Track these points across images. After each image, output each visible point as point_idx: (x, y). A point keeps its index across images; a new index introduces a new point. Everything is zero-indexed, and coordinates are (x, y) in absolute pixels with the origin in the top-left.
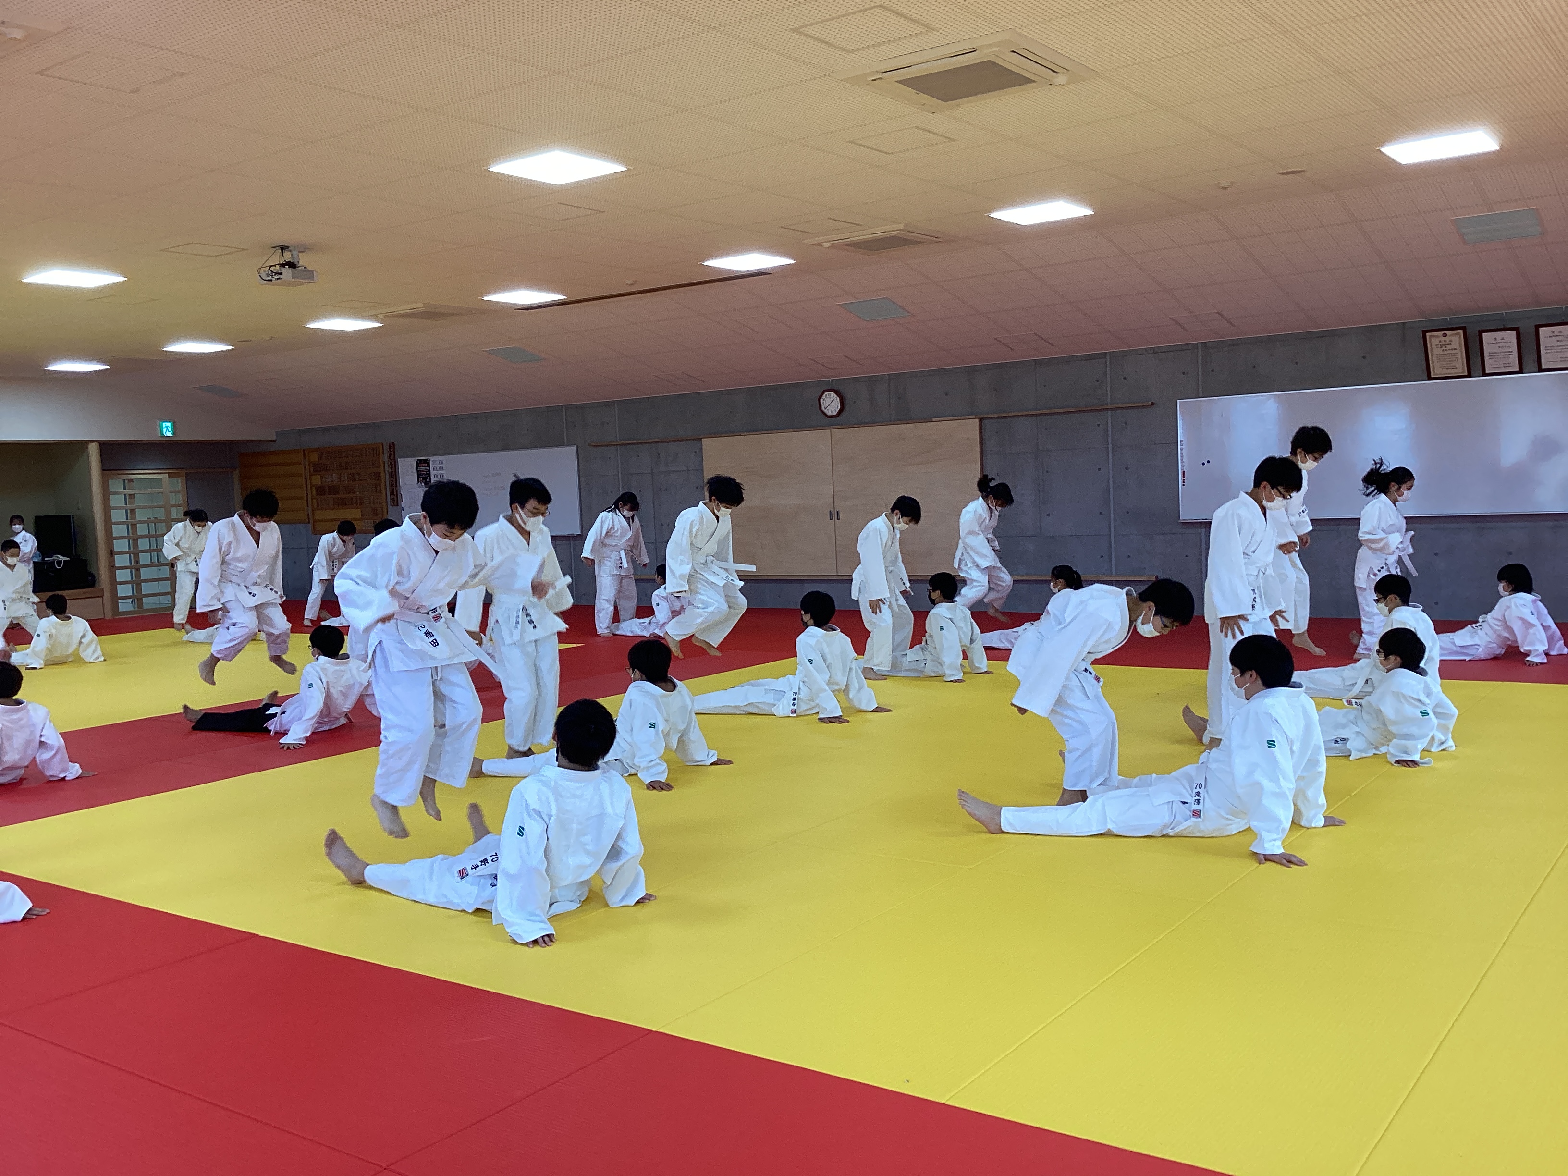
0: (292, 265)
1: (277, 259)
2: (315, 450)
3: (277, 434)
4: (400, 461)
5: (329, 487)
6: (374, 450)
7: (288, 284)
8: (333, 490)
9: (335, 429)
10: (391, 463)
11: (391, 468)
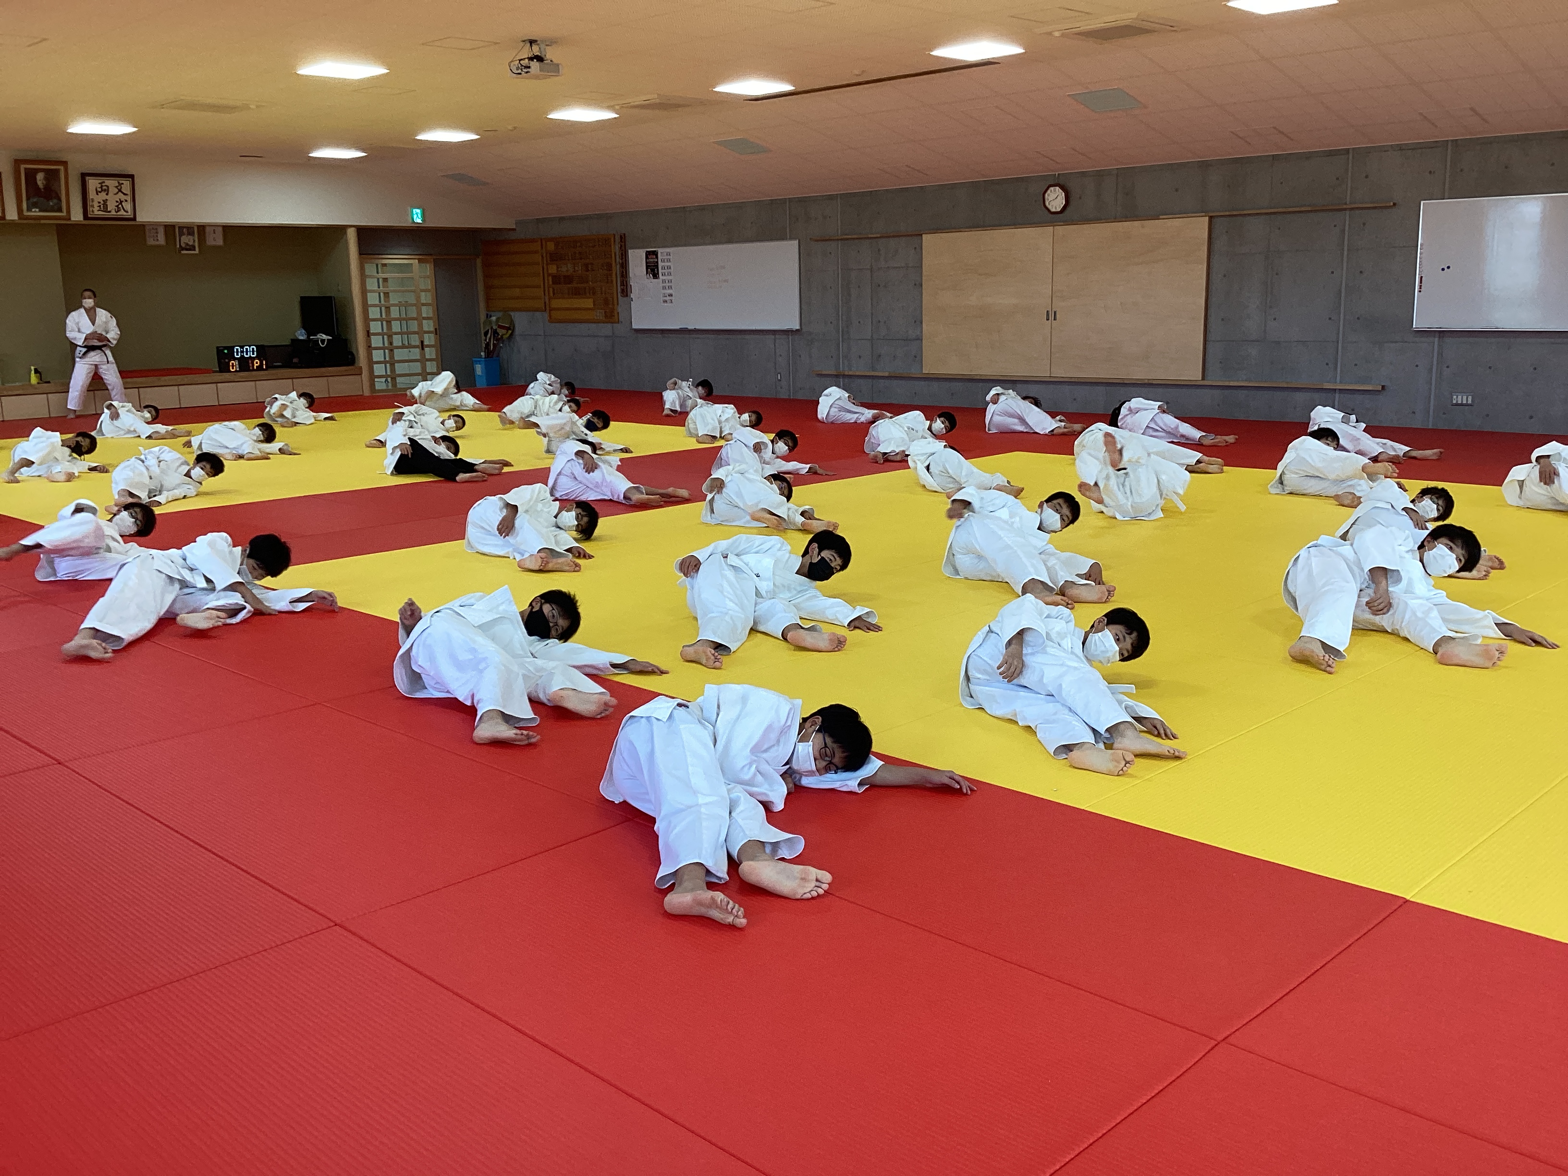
0: (540, 59)
1: (526, 53)
2: (551, 240)
3: (516, 223)
4: (630, 252)
5: (564, 276)
6: (606, 241)
7: (537, 77)
8: (568, 279)
9: (571, 218)
10: (622, 254)
11: (622, 259)
